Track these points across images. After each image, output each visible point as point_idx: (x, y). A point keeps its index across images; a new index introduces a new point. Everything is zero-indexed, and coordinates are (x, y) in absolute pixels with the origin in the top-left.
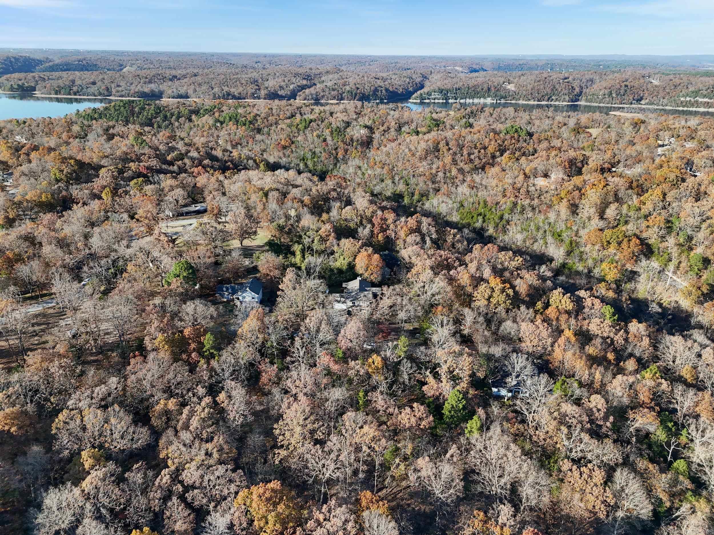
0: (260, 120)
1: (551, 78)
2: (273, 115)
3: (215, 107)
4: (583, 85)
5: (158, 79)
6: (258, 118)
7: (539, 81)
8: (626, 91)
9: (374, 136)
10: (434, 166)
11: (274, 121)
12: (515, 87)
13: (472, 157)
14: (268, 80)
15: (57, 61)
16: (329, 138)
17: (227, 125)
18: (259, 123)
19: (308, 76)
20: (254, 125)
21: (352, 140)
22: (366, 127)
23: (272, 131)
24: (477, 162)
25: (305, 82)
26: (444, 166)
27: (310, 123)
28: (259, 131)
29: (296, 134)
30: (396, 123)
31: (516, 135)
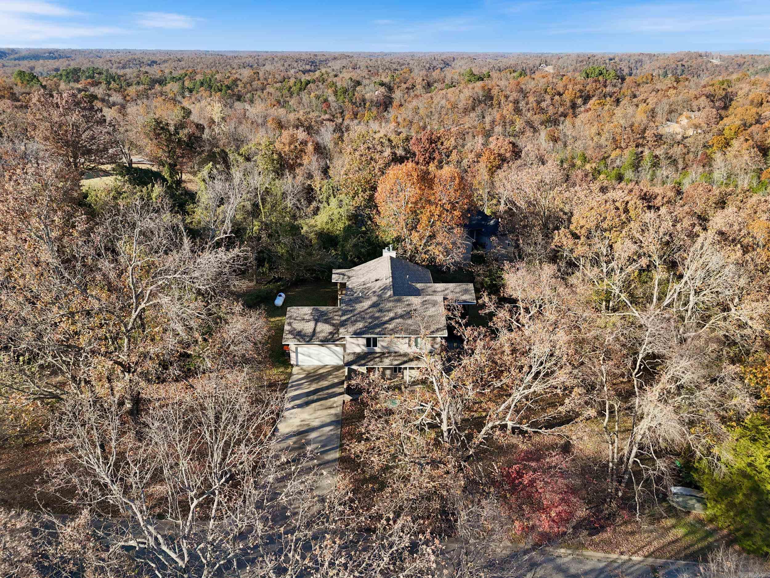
0: (240, 84)
1: (596, 58)
2: (259, 79)
3: (186, 75)
4: (633, 66)
5: (133, 64)
6: (239, 82)
7: (582, 61)
8: (683, 71)
9: (393, 96)
10: (488, 119)
11: (260, 86)
12: (554, 69)
13: (544, 105)
14: (264, 65)
15: (23, 54)
16: (332, 98)
17: (198, 92)
18: (239, 88)
19: (313, 62)
20: (233, 91)
21: (364, 100)
22: (382, 84)
23: (256, 97)
24: (551, 111)
25: (308, 67)
26: (503, 117)
27: (307, 84)
28: (239, 98)
29: (288, 99)
30: (423, 80)
31: (601, 78)
